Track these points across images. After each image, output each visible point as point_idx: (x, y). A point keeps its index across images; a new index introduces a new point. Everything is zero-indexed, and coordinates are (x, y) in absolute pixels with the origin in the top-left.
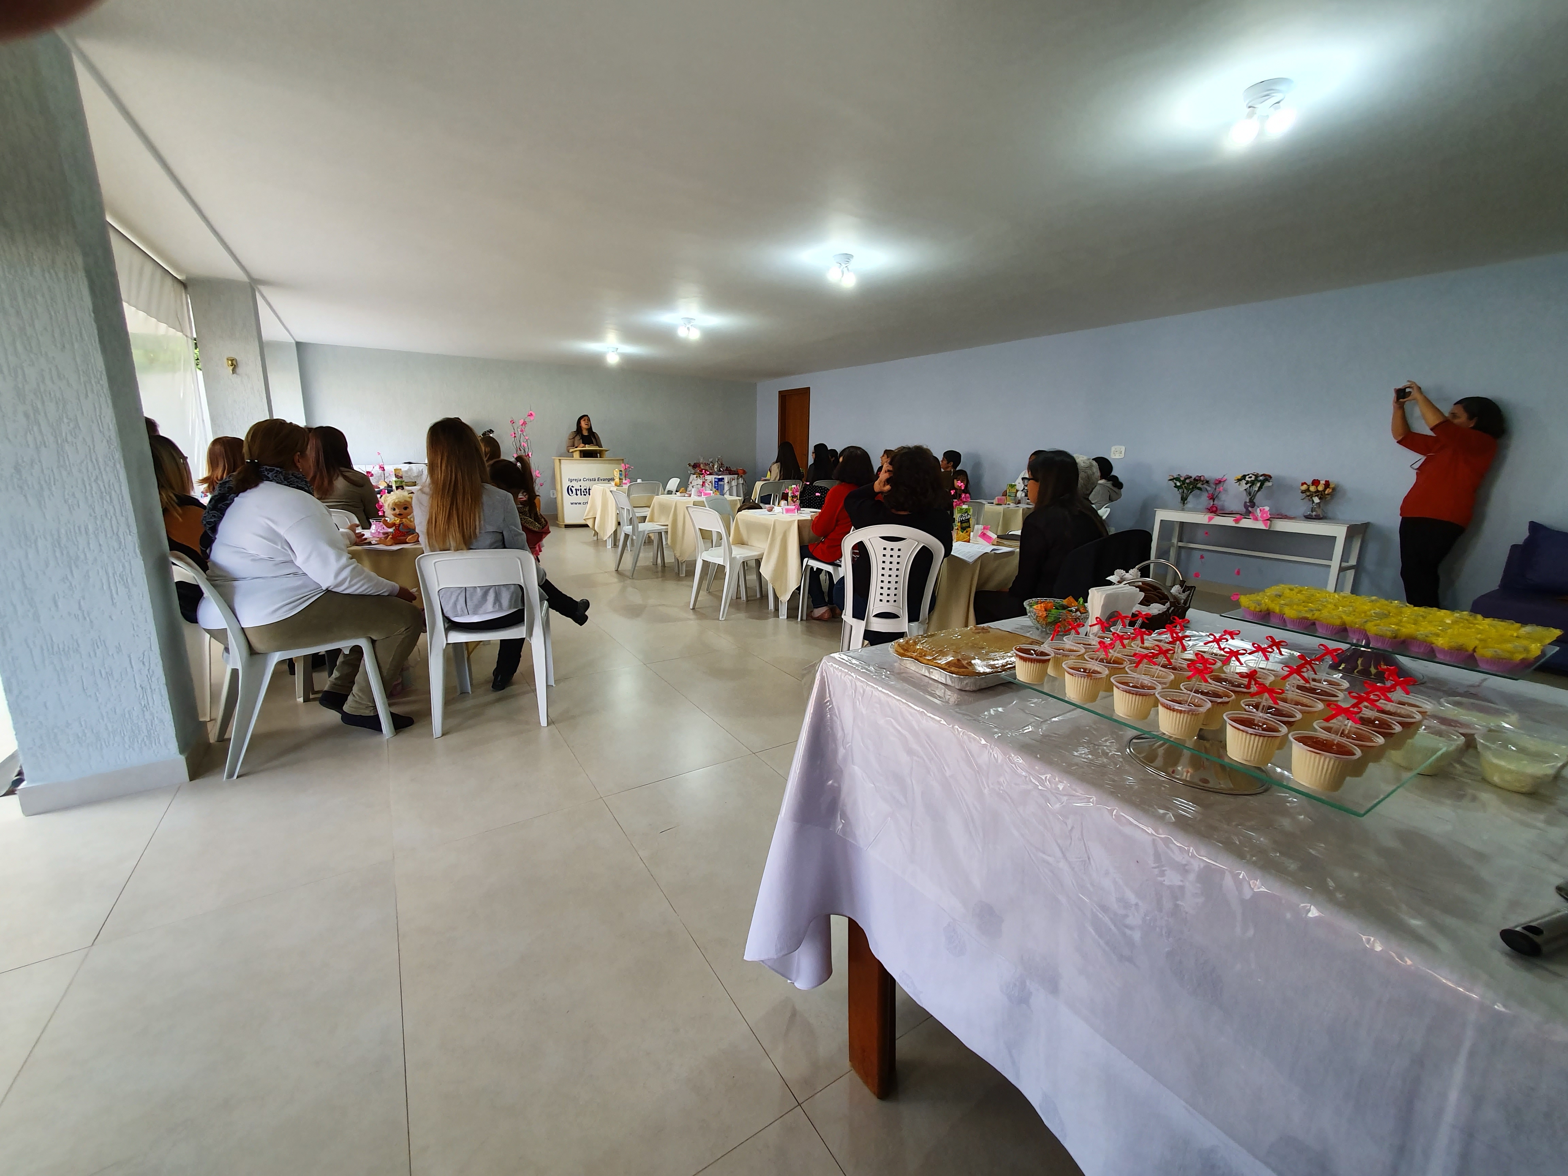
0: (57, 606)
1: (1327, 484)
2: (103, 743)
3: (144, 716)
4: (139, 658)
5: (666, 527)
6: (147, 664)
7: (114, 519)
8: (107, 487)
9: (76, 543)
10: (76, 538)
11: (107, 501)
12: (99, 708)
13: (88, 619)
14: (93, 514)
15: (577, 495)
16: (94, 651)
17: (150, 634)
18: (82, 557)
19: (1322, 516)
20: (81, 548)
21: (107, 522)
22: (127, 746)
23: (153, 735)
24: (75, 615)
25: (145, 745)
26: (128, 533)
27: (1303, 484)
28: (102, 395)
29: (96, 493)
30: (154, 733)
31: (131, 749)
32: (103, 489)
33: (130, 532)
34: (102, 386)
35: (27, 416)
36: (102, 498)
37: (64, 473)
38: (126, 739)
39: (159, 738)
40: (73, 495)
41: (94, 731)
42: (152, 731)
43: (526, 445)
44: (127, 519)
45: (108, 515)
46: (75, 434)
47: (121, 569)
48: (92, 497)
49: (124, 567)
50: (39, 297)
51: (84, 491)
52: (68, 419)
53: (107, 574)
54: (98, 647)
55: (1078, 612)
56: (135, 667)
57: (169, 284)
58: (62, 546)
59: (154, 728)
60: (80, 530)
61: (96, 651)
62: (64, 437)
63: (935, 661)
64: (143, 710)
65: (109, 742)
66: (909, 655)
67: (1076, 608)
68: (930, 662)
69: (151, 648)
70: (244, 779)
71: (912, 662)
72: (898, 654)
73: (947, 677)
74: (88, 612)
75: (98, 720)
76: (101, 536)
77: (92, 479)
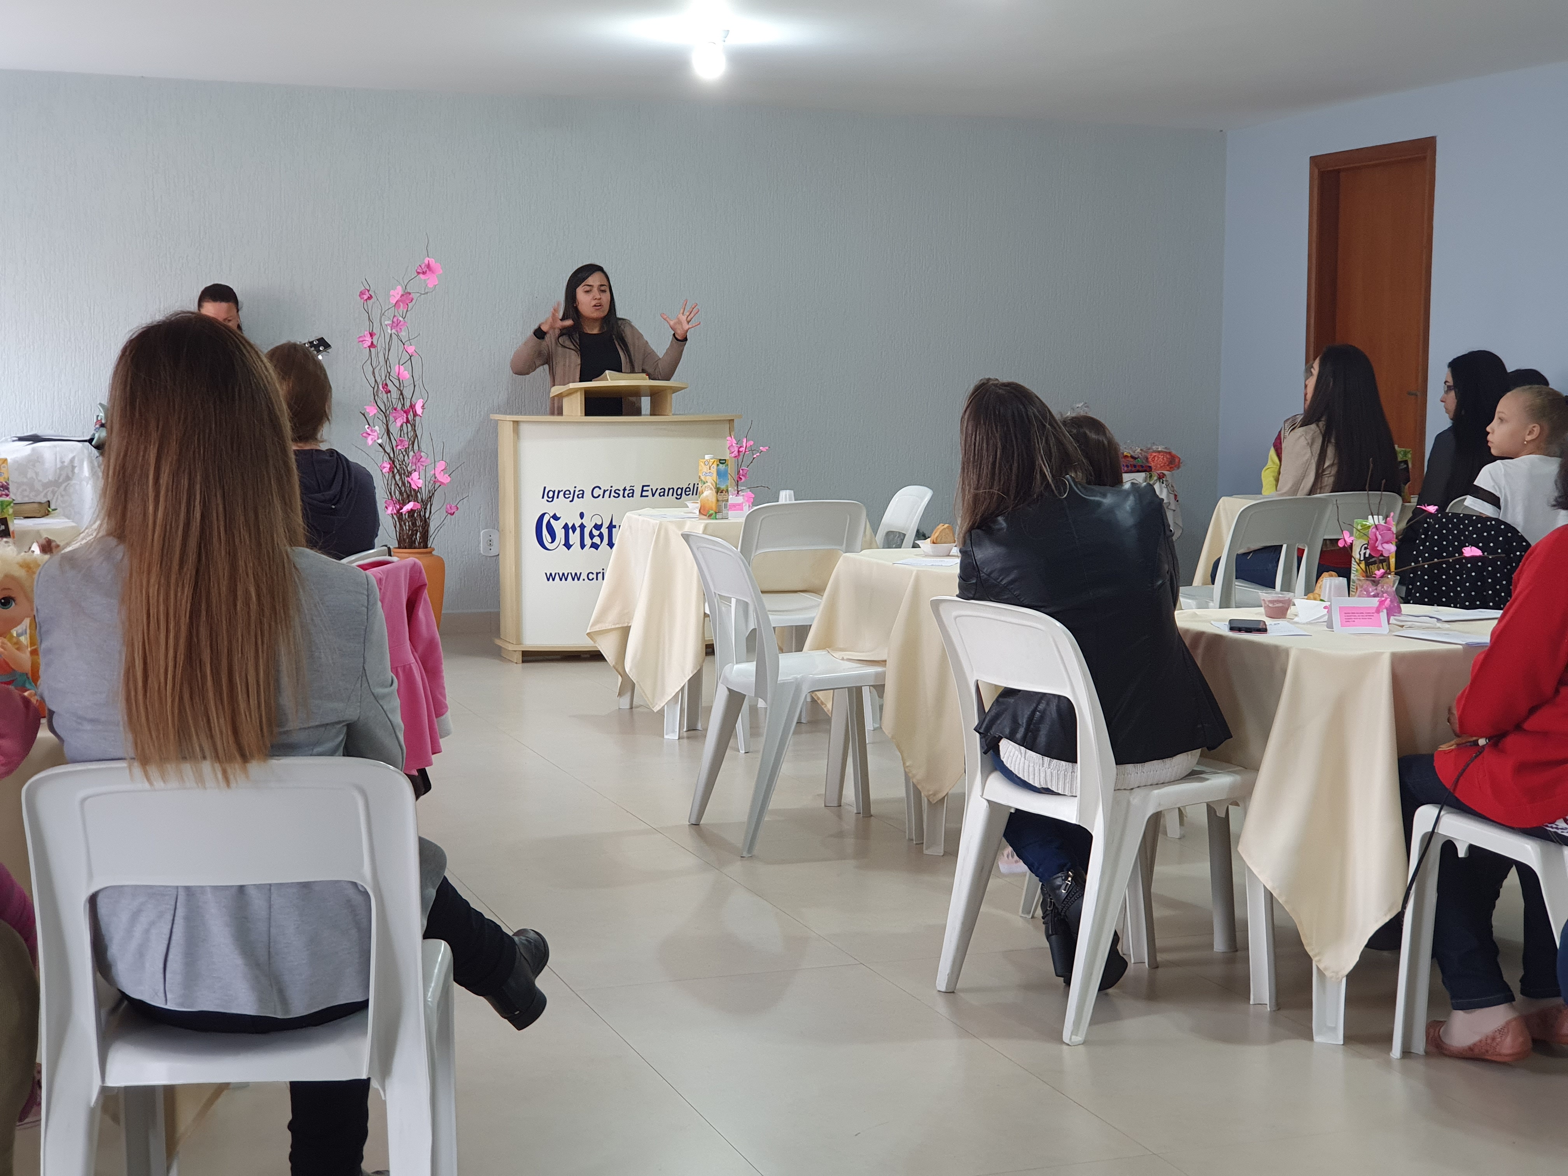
5: (879, 669)
15: (568, 545)
43: (406, 374)
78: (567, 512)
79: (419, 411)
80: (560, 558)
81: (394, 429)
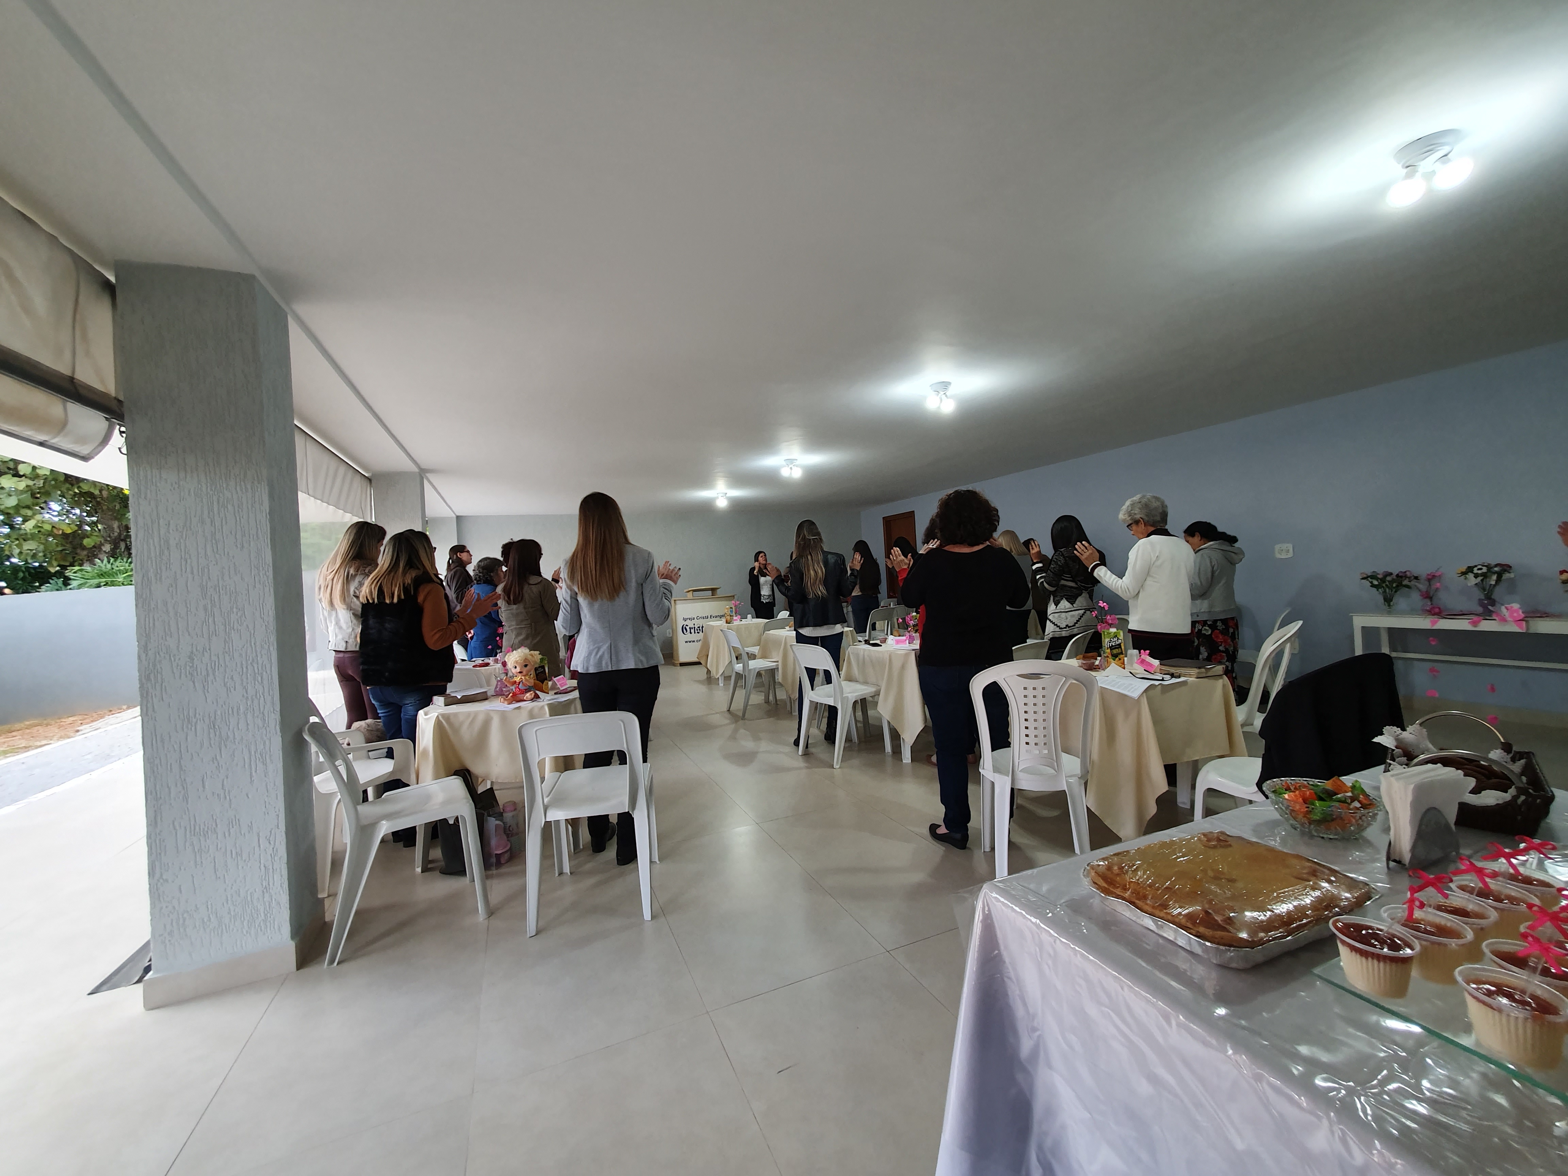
0: (204, 787)
2: (224, 928)
3: (264, 898)
4: (266, 837)
6: (272, 843)
7: (262, 698)
8: (260, 668)
9: (228, 724)
10: (229, 719)
11: (258, 681)
12: (225, 890)
13: (228, 798)
14: (245, 694)
15: (691, 633)
16: (229, 830)
17: (279, 811)
18: (231, 736)
20: (231, 728)
21: (256, 702)
22: (245, 932)
23: (269, 919)
24: (218, 795)
25: (261, 930)
26: (272, 710)
27: (1562, 572)
28: (267, 584)
29: (250, 675)
30: (270, 917)
31: (248, 935)
32: (256, 671)
33: (274, 710)
34: (268, 577)
35: (206, 609)
36: (255, 679)
37: (227, 658)
38: (245, 923)
39: (274, 922)
40: (232, 678)
41: (218, 915)
42: (269, 915)
44: (273, 698)
45: (258, 695)
46: (241, 622)
47: (262, 747)
48: (247, 678)
49: (265, 743)
50: (230, 507)
51: (241, 674)
52: (237, 608)
53: (250, 752)
54: (233, 827)
55: (1356, 802)
56: (262, 846)
57: (357, 481)
58: (217, 727)
59: (271, 912)
60: (233, 712)
61: (231, 830)
62: (232, 626)
63: (1165, 911)
64: (263, 892)
65: (229, 927)
66: (1119, 893)
67: (1349, 794)
68: (1159, 910)
69: (278, 826)
70: (345, 966)
71: (1125, 905)
72: (1098, 889)
73: (1192, 941)
74: (229, 791)
75: (223, 904)
76: (249, 716)
77: (249, 662)
78: (690, 624)
80: (689, 637)
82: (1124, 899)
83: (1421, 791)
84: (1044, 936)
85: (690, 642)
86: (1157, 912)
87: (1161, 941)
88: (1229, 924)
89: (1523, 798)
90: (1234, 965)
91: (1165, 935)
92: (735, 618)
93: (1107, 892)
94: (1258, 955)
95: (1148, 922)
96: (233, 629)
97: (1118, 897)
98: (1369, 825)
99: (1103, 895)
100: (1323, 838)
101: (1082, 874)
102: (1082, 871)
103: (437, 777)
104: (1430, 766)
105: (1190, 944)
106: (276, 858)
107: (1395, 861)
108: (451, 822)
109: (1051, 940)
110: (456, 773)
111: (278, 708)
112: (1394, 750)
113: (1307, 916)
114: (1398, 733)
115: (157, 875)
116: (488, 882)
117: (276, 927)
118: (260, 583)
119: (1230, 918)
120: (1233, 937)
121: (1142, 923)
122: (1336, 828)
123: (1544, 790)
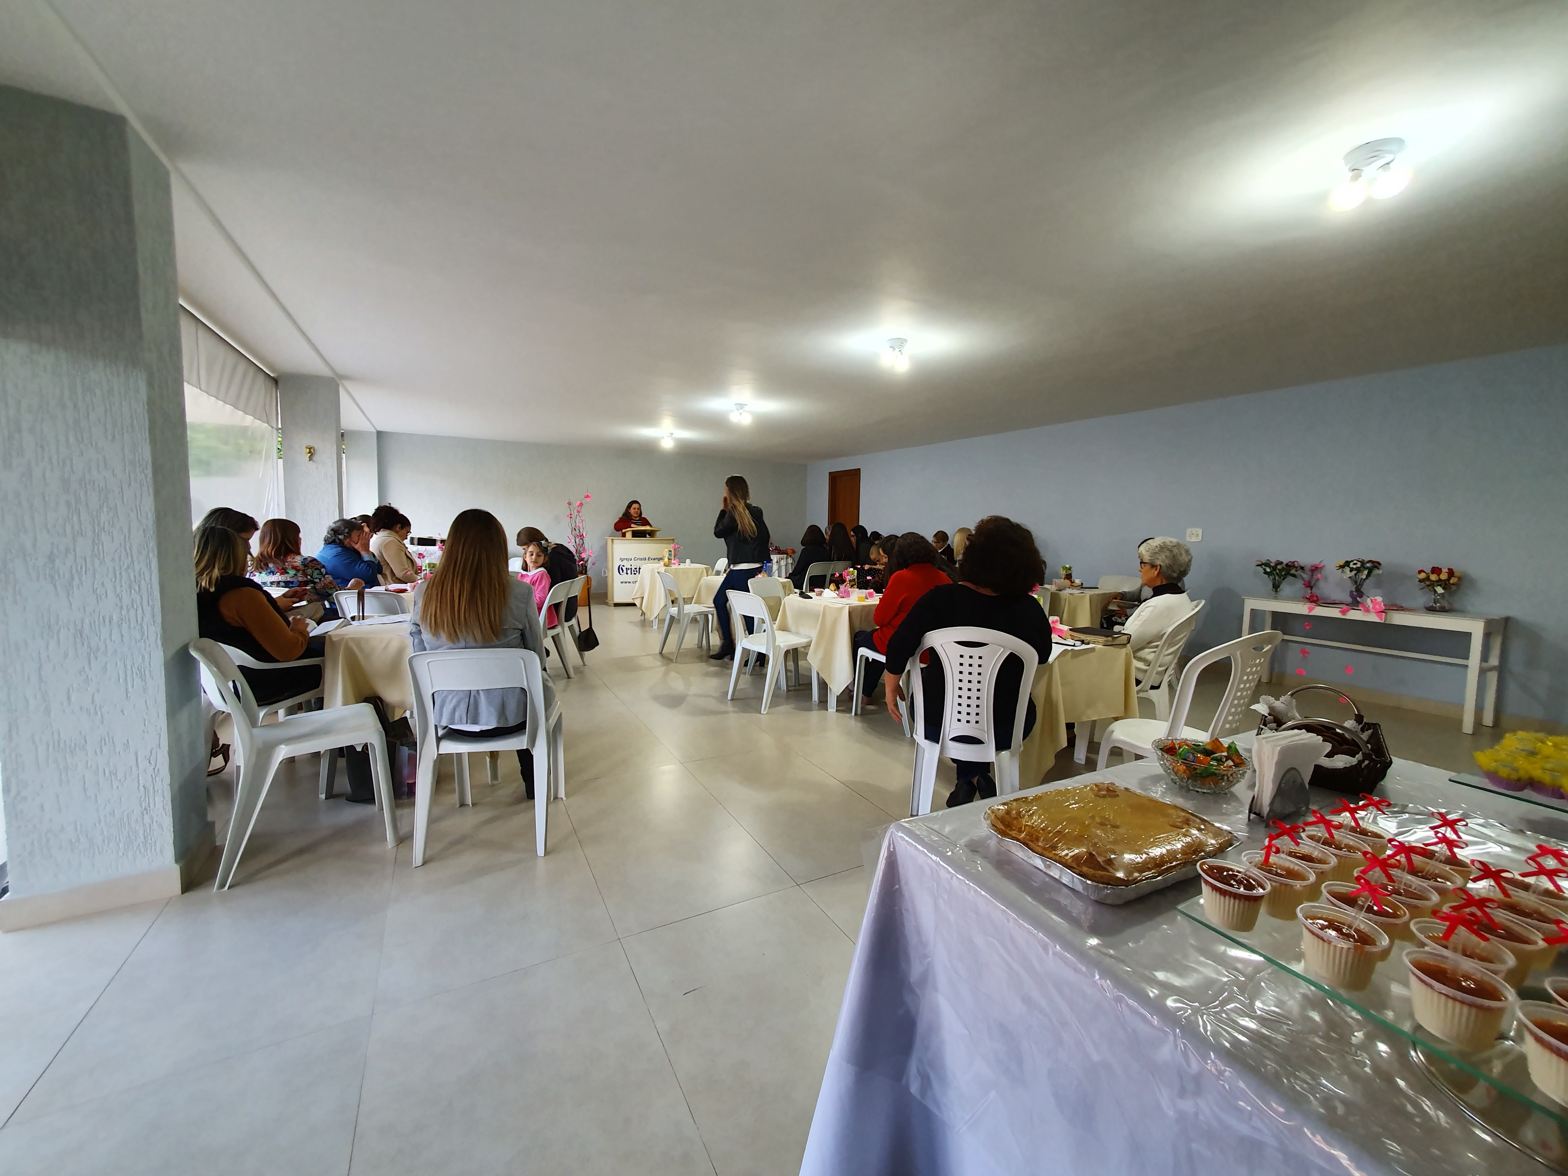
0: (69, 699)
1: (1451, 573)
2: (96, 850)
3: (143, 820)
4: (146, 757)
6: (153, 763)
7: (140, 609)
8: (137, 576)
9: (98, 633)
10: (99, 629)
11: (135, 590)
12: (98, 810)
13: (99, 713)
14: (119, 603)
15: (627, 574)
17: (161, 730)
18: (102, 647)
19: (1447, 608)
20: (102, 638)
21: (132, 612)
22: (121, 854)
23: (149, 841)
24: (87, 709)
25: (140, 852)
26: (152, 623)
27: (1420, 572)
28: (145, 483)
29: (125, 582)
30: (151, 840)
31: (125, 856)
32: (132, 577)
33: (154, 623)
35: (68, 504)
36: (130, 587)
37: (97, 562)
38: (121, 845)
39: (155, 845)
40: (103, 584)
41: (89, 835)
42: (149, 837)
43: (581, 524)
44: (153, 610)
45: (135, 605)
46: (113, 523)
47: (140, 661)
48: (121, 586)
49: (143, 658)
50: (98, 391)
51: (113, 580)
52: (107, 507)
53: (125, 666)
54: (105, 744)
55: (1230, 760)
56: (140, 766)
57: (260, 379)
58: (84, 636)
59: (152, 834)
60: (104, 620)
61: (103, 748)
62: (102, 526)
63: (1054, 852)
64: (143, 813)
65: (102, 848)
66: (1014, 835)
67: (1225, 754)
68: (1048, 852)
69: (159, 746)
70: (237, 891)
71: (1019, 846)
72: (996, 831)
73: (1075, 879)
74: (100, 706)
75: (95, 824)
76: (125, 626)
77: (123, 568)
78: (627, 565)
79: (584, 536)
80: (624, 577)
81: (577, 541)
82: (1018, 840)
83: (1286, 753)
84: (943, 874)
85: (626, 583)
86: (1047, 853)
87: (1047, 879)
88: (1109, 865)
89: (1367, 762)
90: (1109, 902)
91: (1052, 874)
92: (673, 561)
93: (1003, 834)
94: (1130, 892)
95: (1038, 862)
96: (104, 528)
97: (1013, 838)
98: (1238, 781)
99: (1000, 836)
100: (1198, 792)
101: (982, 817)
102: (983, 814)
103: (346, 703)
104: (1296, 731)
105: (1073, 882)
106: (157, 779)
107: (1255, 813)
108: (359, 749)
109: (949, 876)
110: (366, 700)
111: (159, 619)
112: (1266, 717)
113: (1177, 859)
114: (1272, 702)
115: (13, 792)
116: (399, 812)
117: (158, 850)
118: (137, 482)
119: (1110, 860)
120: (1110, 876)
121: (1032, 862)
122: (1210, 784)
123: (1384, 756)
